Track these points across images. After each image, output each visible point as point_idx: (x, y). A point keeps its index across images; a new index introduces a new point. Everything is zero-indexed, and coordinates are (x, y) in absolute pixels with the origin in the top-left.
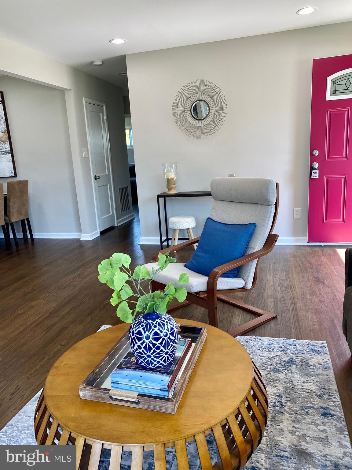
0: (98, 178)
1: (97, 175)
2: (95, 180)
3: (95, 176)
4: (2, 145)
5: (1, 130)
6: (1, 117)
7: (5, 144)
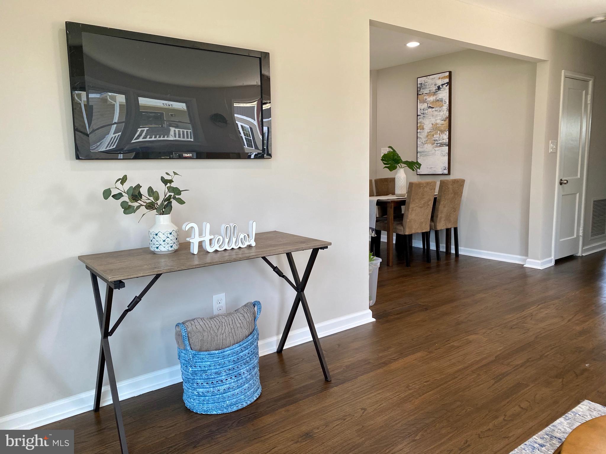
0: (565, 184)
1: (563, 179)
2: (560, 185)
3: (561, 180)
4: (440, 135)
5: (441, 118)
6: (444, 102)
7: (443, 134)
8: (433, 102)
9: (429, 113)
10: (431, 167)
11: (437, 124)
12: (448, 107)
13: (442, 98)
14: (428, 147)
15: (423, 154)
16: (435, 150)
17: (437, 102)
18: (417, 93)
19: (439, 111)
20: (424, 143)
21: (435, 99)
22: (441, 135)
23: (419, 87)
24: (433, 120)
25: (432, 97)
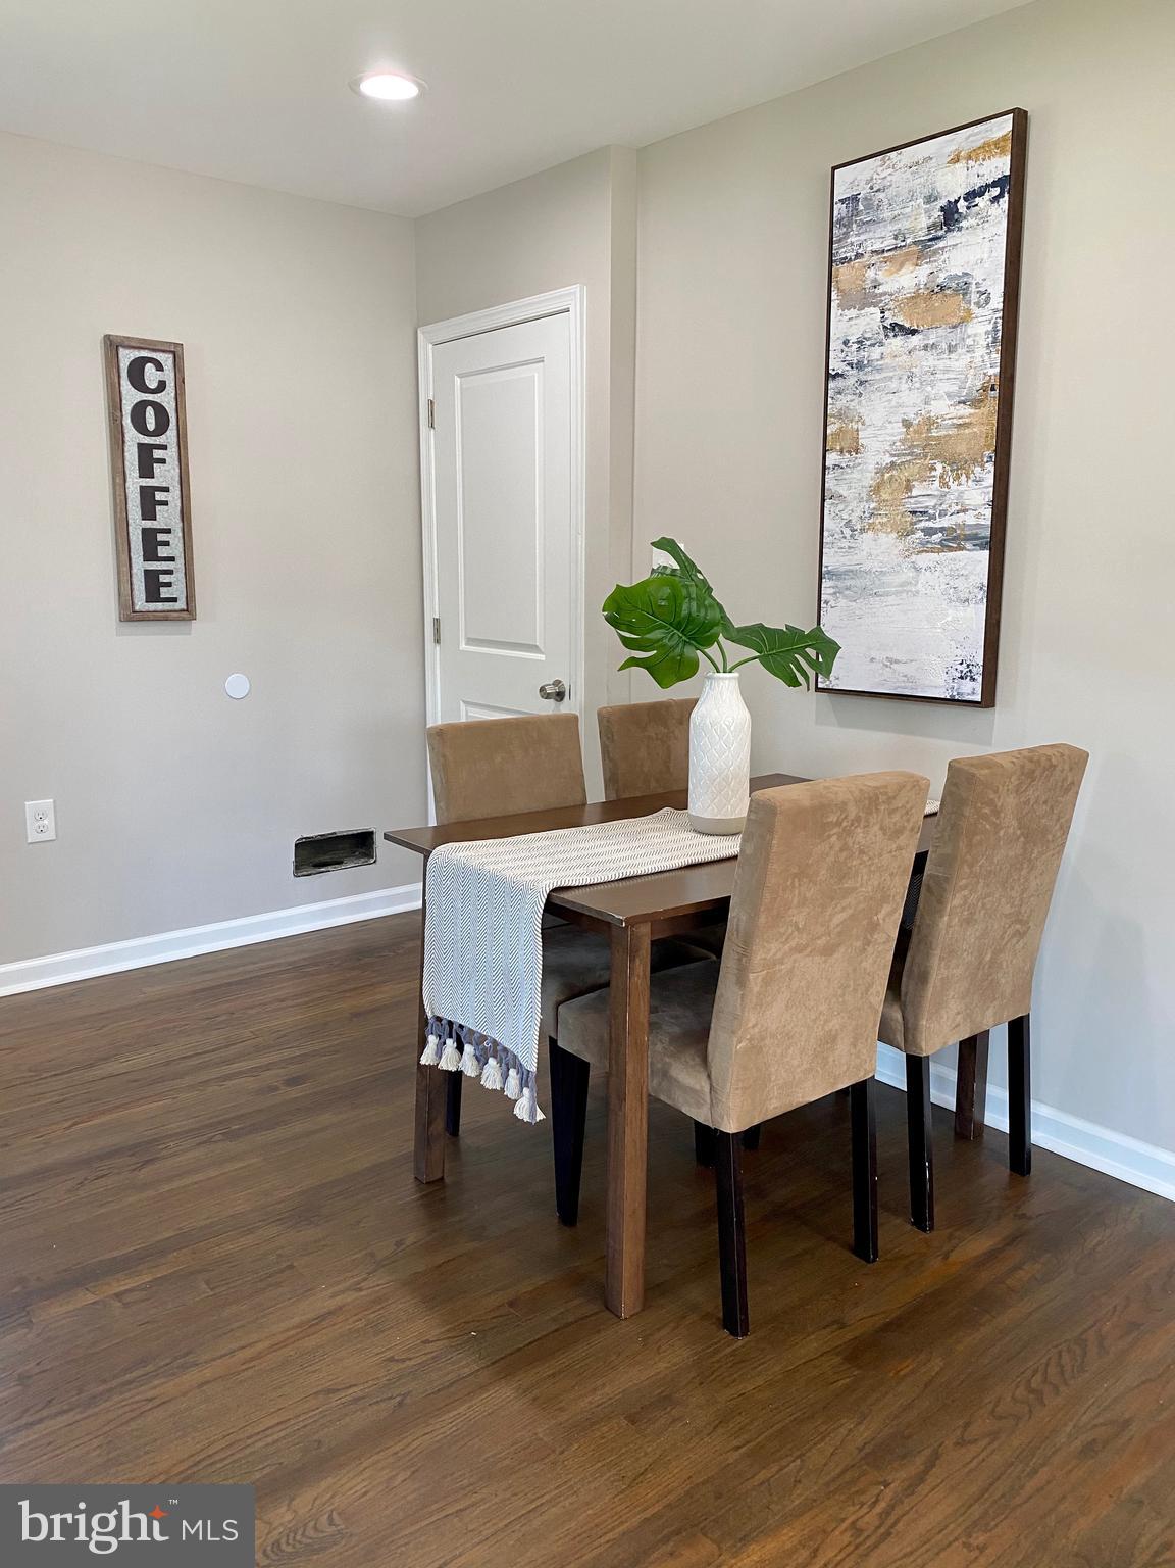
4: (945, 485)
5: (955, 388)
6: (974, 297)
7: (963, 478)
8: (916, 296)
9: (888, 361)
10: (890, 655)
11: (930, 422)
12: (1000, 327)
13: (967, 274)
14: (879, 549)
15: (852, 582)
16: (918, 570)
17: (937, 301)
18: (831, 254)
19: (945, 347)
20: (858, 527)
21: (923, 279)
22: (953, 486)
23: (839, 221)
24: (910, 402)
25: (908, 267)
